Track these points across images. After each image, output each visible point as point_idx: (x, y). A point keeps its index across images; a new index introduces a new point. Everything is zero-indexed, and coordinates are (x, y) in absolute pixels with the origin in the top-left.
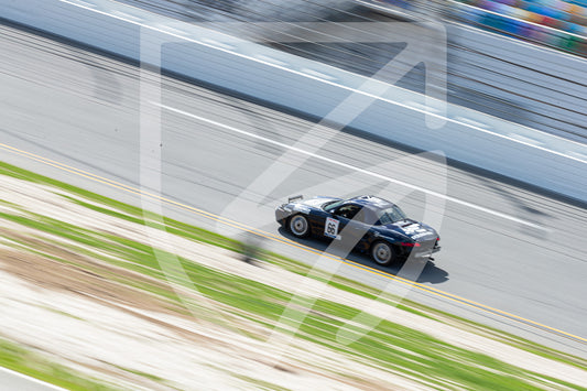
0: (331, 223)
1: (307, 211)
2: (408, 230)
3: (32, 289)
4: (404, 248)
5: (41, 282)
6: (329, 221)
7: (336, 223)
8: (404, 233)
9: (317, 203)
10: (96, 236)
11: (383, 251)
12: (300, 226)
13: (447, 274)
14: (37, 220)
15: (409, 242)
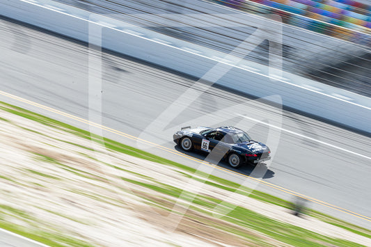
0: (206, 142)
1: (191, 135)
2: (250, 147)
3: (161, 231)
4: (247, 157)
5: (166, 227)
6: (204, 141)
7: (208, 142)
8: (248, 148)
9: (197, 131)
10: (201, 198)
11: (234, 159)
12: (187, 144)
13: (274, 173)
14: (164, 187)
15: (251, 154)
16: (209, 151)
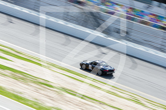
0: (90, 66)
1: (85, 63)
2: (106, 68)
7: (91, 66)
11: (100, 72)
15: (106, 70)
16: (92, 69)
